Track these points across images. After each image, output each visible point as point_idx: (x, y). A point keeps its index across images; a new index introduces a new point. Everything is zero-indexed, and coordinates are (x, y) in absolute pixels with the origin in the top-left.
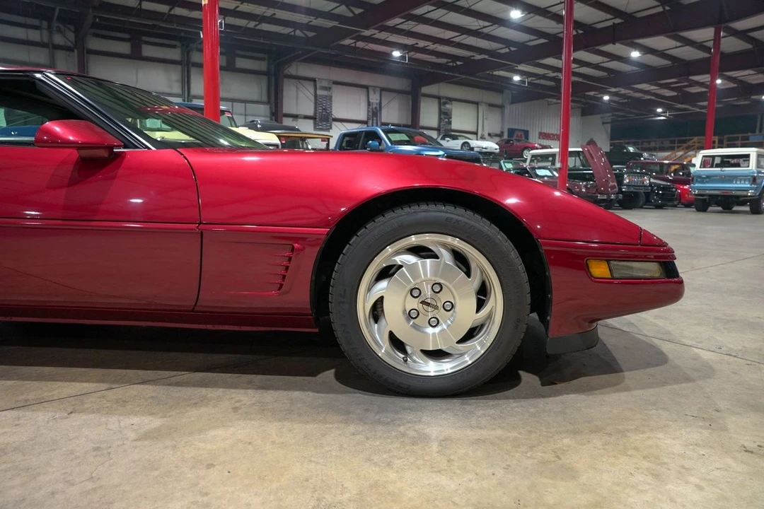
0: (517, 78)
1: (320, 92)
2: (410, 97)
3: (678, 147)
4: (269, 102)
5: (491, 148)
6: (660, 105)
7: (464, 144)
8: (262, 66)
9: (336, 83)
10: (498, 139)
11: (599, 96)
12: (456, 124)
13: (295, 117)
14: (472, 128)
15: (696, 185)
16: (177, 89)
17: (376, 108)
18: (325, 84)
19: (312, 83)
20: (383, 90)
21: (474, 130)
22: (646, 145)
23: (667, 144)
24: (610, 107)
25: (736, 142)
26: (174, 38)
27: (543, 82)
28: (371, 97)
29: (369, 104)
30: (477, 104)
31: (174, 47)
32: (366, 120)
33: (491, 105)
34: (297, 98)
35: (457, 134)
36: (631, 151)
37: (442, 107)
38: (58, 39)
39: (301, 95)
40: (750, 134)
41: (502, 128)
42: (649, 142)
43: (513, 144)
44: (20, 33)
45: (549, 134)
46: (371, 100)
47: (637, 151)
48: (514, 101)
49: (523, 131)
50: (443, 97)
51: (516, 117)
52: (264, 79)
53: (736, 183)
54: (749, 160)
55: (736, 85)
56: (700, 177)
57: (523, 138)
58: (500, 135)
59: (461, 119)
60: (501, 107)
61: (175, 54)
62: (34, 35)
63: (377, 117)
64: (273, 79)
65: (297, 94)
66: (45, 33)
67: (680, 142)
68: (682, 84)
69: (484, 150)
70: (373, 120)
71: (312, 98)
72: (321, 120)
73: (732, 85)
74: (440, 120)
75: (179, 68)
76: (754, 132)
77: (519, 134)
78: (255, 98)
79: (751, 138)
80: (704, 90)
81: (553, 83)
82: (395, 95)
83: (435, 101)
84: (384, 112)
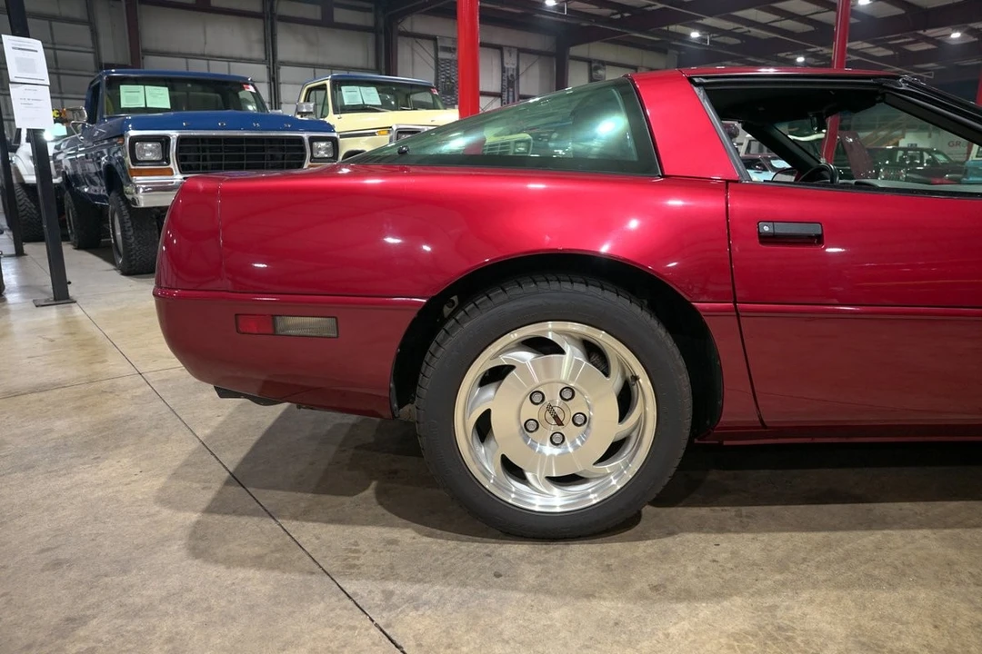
0: (695, 35)
1: (442, 55)
2: (554, 60)
4: (377, 69)
8: (365, 19)
11: (793, 57)
16: (258, 52)
17: (512, 75)
18: (449, 44)
19: (431, 42)
20: (521, 51)
27: (726, 39)
28: (506, 60)
29: (503, 70)
30: (635, 68)
32: (500, 91)
34: (413, 64)
37: (594, 74)
39: (417, 58)
46: (506, 66)
50: (595, 60)
52: (371, 37)
55: (976, 39)
61: (254, 4)
63: (513, 87)
64: (382, 38)
65: (413, 57)
68: (904, 41)
70: (508, 91)
71: (432, 63)
72: (444, 93)
73: (972, 39)
75: (260, 22)
80: (931, 46)
81: (738, 41)
82: (535, 57)
83: (585, 66)
84: (522, 79)
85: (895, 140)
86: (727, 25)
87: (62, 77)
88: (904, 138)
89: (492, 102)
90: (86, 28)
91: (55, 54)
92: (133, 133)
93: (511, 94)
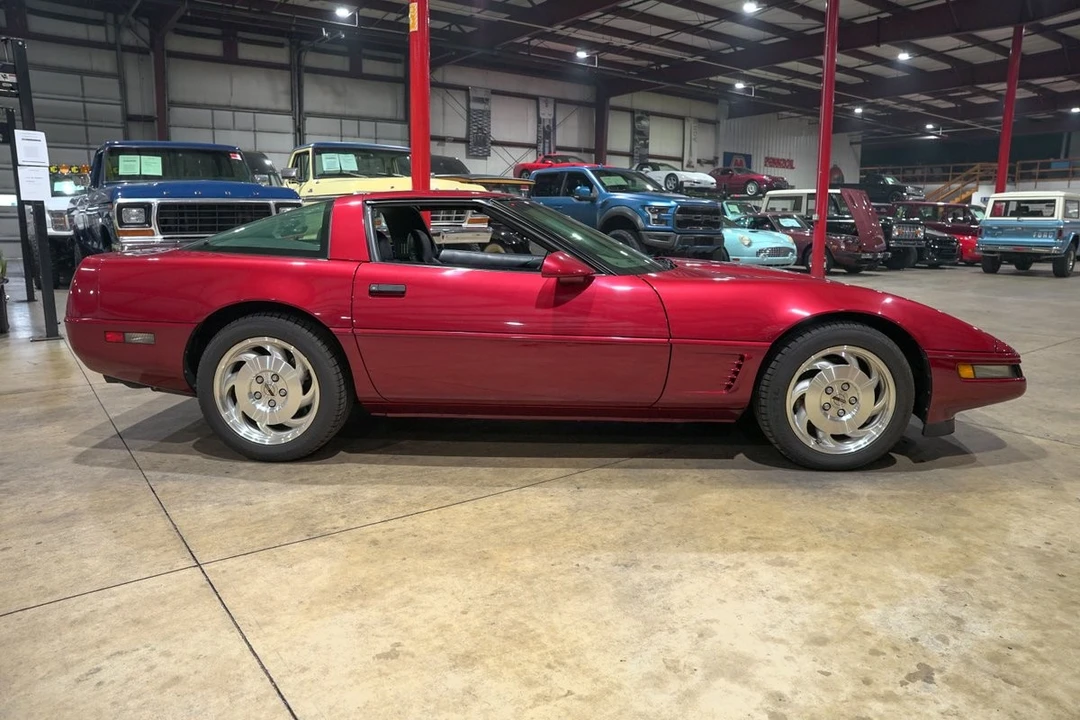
0: (740, 86)
1: (474, 106)
2: (594, 110)
3: (954, 177)
4: (406, 120)
5: (706, 182)
6: (930, 120)
7: (669, 176)
8: (396, 70)
9: (495, 92)
10: (710, 168)
11: (850, 108)
12: (655, 148)
13: (442, 140)
14: (675, 152)
15: (985, 239)
16: (284, 103)
17: (548, 126)
18: (481, 94)
19: (463, 93)
20: (558, 101)
21: (678, 154)
22: (909, 174)
23: (938, 172)
24: (861, 124)
25: (1033, 171)
26: (281, 34)
27: (774, 90)
28: (541, 111)
29: (539, 121)
30: (682, 119)
31: (281, 45)
32: (535, 143)
33: (701, 121)
34: (444, 114)
35: (659, 161)
36: (890, 183)
37: (636, 125)
38: (128, 38)
39: (448, 109)
40: (1052, 160)
41: (716, 152)
42: (914, 170)
43: (732, 175)
44: (78, 31)
45: (778, 160)
46: (542, 116)
47: (899, 183)
48: (733, 114)
49: (744, 155)
50: (638, 110)
51: (735, 136)
52: (400, 89)
53: (1036, 237)
54: (1054, 206)
55: (1036, 95)
56: (990, 228)
57: (745, 167)
58: (713, 162)
59: (662, 140)
60: (715, 123)
61: (281, 56)
62: (97, 33)
63: (549, 138)
65: (444, 108)
66: (111, 29)
67: (956, 170)
68: (963, 93)
69: (696, 185)
70: (544, 142)
71: (464, 114)
72: (477, 144)
73: (1033, 94)
74: (634, 142)
75: (287, 74)
76: (1057, 156)
77: (739, 160)
78: (389, 114)
79: (1053, 165)
80: (992, 100)
81: (788, 92)
82: (574, 108)
83: (627, 117)
84: (559, 131)
85: (968, 193)
86: (773, 76)
87: (90, 128)
88: (977, 191)
89: (526, 154)
90: (115, 82)
91: (84, 106)
92: (121, 200)
93: (547, 145)
